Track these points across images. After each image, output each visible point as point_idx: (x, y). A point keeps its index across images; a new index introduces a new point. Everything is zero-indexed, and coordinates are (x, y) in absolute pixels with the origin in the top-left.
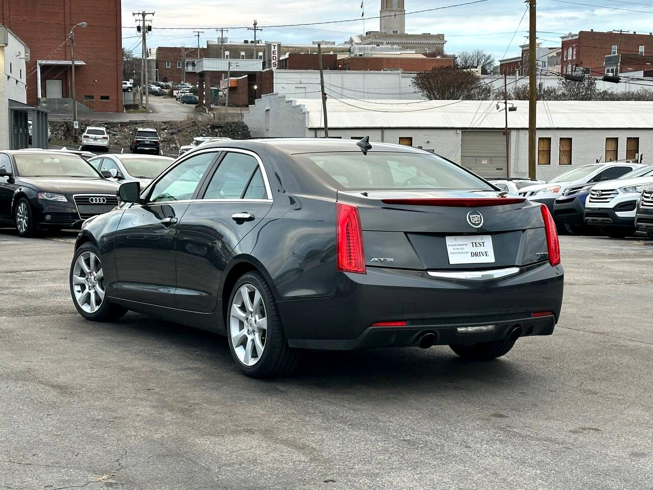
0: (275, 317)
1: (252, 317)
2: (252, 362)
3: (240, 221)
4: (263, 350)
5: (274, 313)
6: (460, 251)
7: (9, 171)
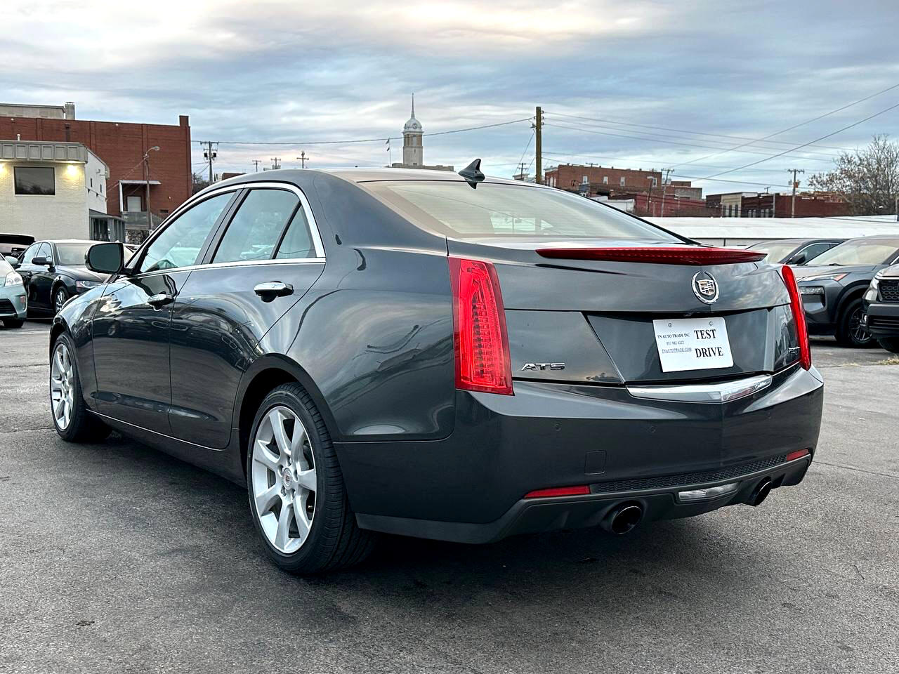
0: (332, 470)
1: (290, 464)
2: (291, 547)
3: (268, 296)
4: (309, 528)
5: (330, 462)
6: (678, 347)
7: (49, 260)
